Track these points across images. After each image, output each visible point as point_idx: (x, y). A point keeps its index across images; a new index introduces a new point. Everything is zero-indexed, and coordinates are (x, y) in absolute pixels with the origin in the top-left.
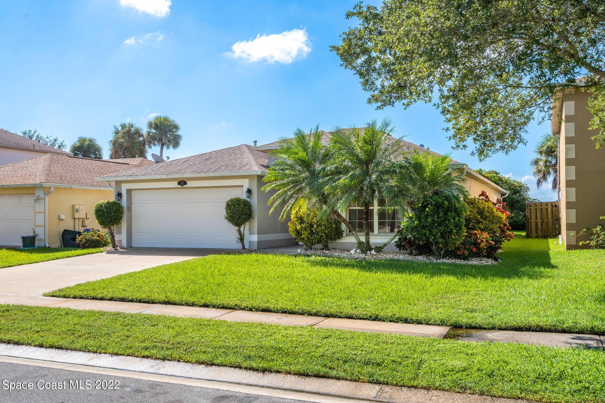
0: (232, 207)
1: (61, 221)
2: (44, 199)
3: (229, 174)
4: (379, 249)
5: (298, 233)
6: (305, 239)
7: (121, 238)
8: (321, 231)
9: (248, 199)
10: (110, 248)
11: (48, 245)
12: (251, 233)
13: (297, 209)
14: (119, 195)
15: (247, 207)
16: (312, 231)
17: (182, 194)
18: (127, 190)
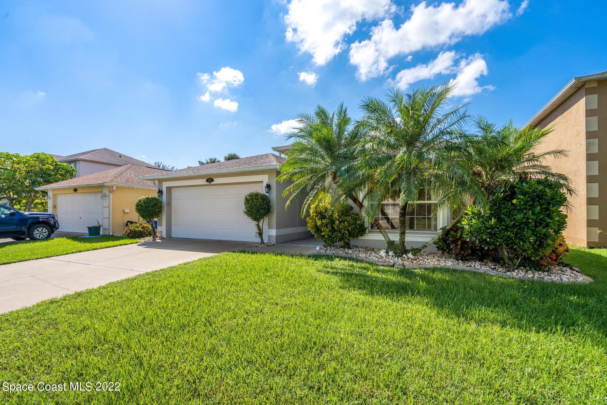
0: (250, 201)
1: (125, 214)
2: (109, 196)
3: (249, 169)
4: (416, 251)
5: (318, 230)
6: (326, 236)
7: (162, 229)
8: (344, 228)
9: (267, 194)
10: (147, 239)
11: (111, 234)
12: (270, 227)
13: (317, 203)
14: (160, 192)
15: (265, 202)
16: (333, 228)
17: (210, 191)
18: (167, 187)
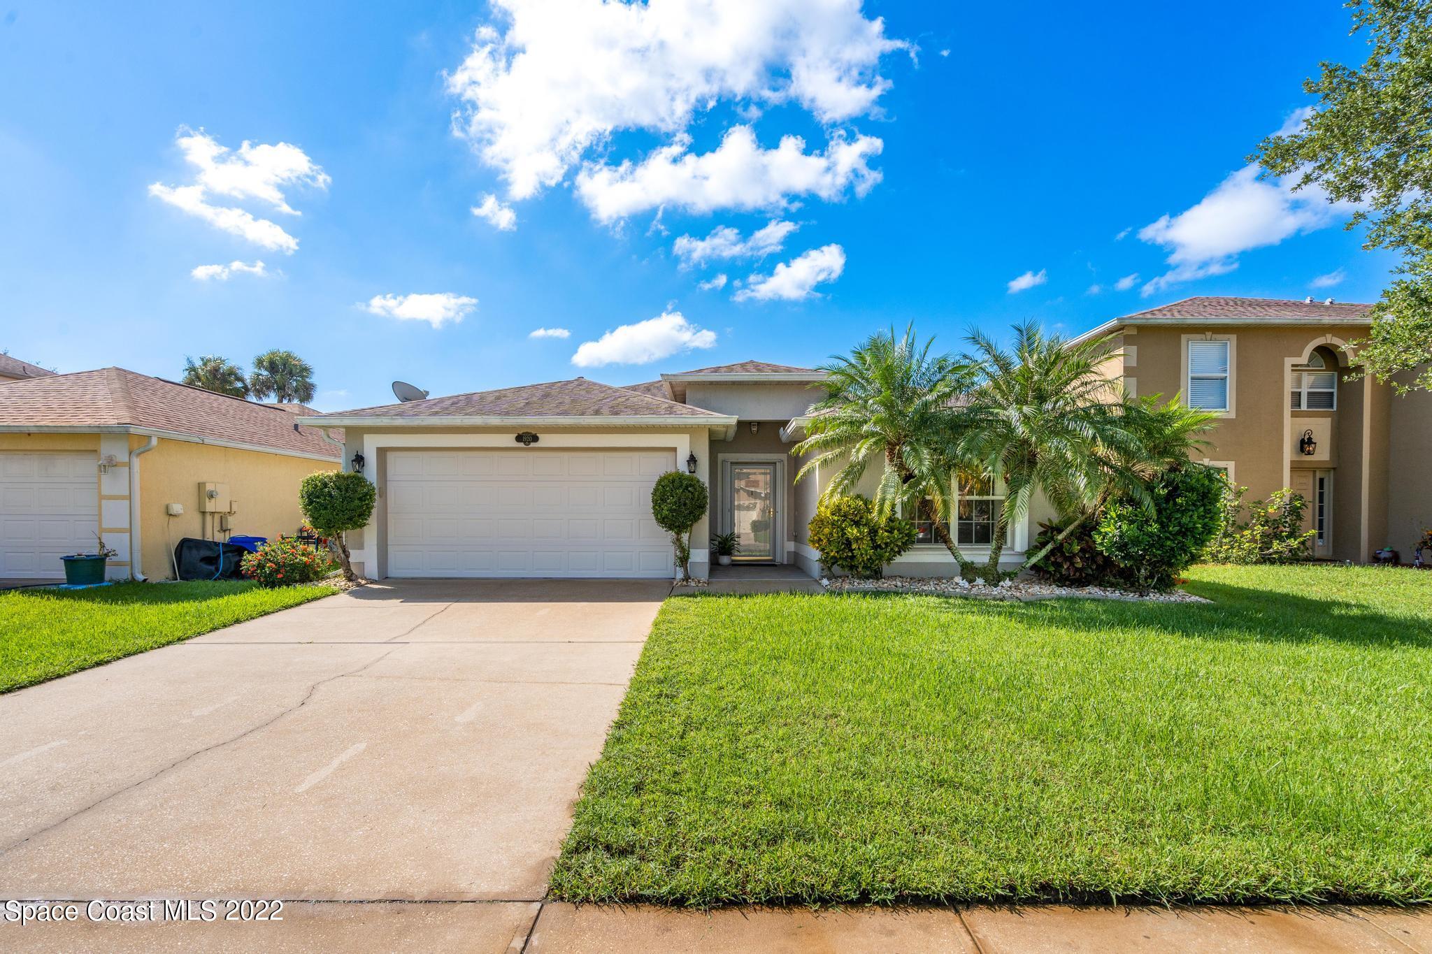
1: (171, 518)
2: (129, 465)
4: (1012, 576)
7: (365, 556)
9: (692, 475)
10: (337, 581)
11: (140, 577)
12: (693, 545)
14: (359, 460)
18: (377, 449)
